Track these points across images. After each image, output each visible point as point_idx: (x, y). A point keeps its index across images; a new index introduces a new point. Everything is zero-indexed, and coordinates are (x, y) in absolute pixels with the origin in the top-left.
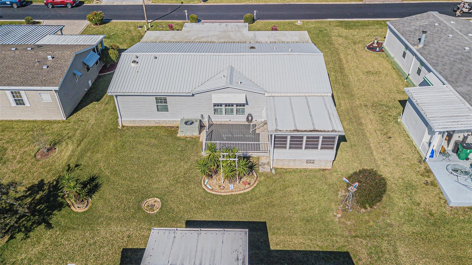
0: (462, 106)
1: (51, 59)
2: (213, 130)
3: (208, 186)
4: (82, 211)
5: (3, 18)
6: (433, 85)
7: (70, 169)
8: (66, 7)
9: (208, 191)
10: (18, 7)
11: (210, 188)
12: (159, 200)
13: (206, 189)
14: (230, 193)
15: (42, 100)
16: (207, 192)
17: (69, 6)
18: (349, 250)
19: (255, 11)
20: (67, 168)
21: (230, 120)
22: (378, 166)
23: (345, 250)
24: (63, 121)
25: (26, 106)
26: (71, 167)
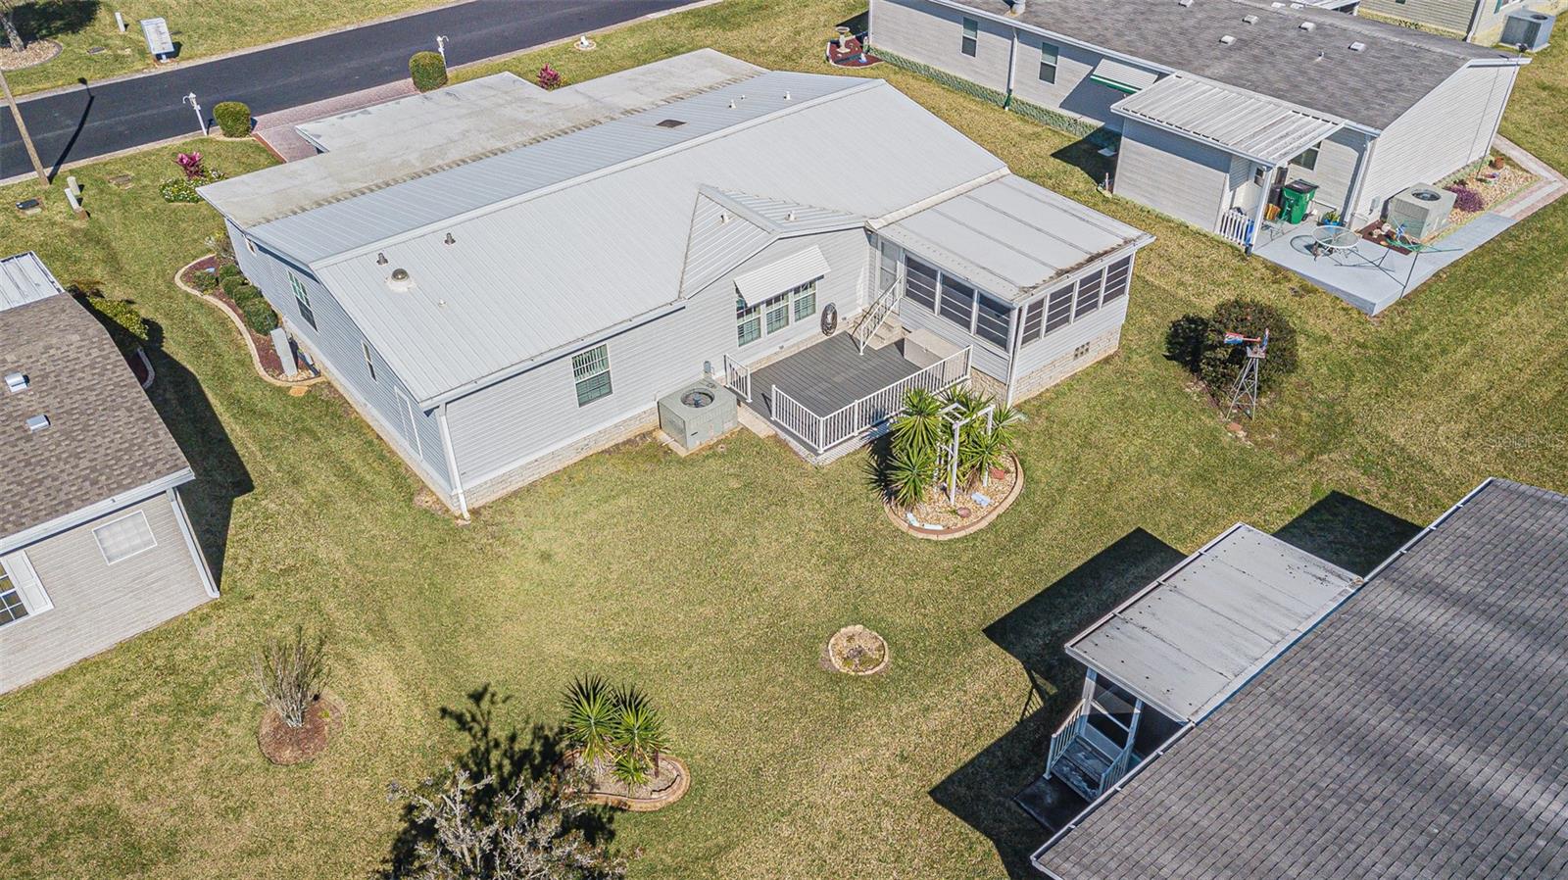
0: (1251, 104)
1: (24, 386)
2: (763, 395)
3: (927, 526)
4: (680, 792)
6: (1140, 89)
7: (469, 719)
9: (942, 538)
11: (940, 528)
12: (859, 628)
13: (934, 537)
14: (994, 516)
15: (110, 560)
16: (942, 543)
18: (1333, 486)
19: (439, 39)
20: (450, 724)
21: (782, 347)
22: (1189, 304)
23: (1326, 489)
24: (216, 606)
25: (32, 614)
26: (464, 711)
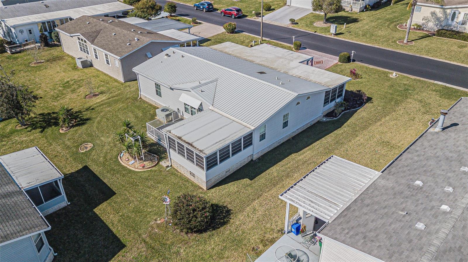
1: (137, 40)
5: (189, 16)
8: (231, 17)
10: (206, 12)
11: (121, 156)
12: (92, 147)
16: (116, 157)
17: (233, 17)
